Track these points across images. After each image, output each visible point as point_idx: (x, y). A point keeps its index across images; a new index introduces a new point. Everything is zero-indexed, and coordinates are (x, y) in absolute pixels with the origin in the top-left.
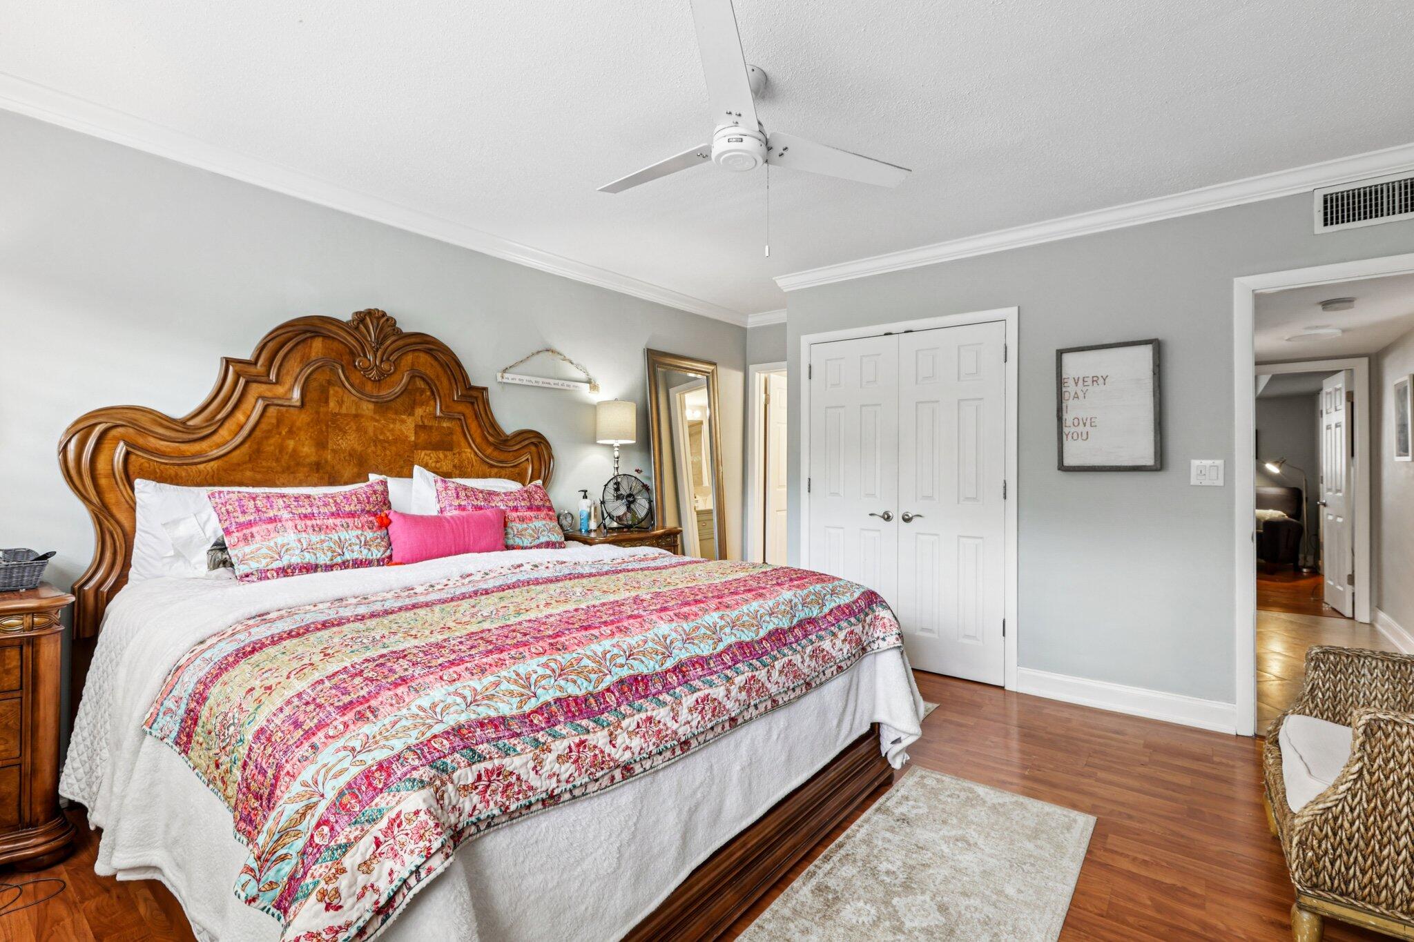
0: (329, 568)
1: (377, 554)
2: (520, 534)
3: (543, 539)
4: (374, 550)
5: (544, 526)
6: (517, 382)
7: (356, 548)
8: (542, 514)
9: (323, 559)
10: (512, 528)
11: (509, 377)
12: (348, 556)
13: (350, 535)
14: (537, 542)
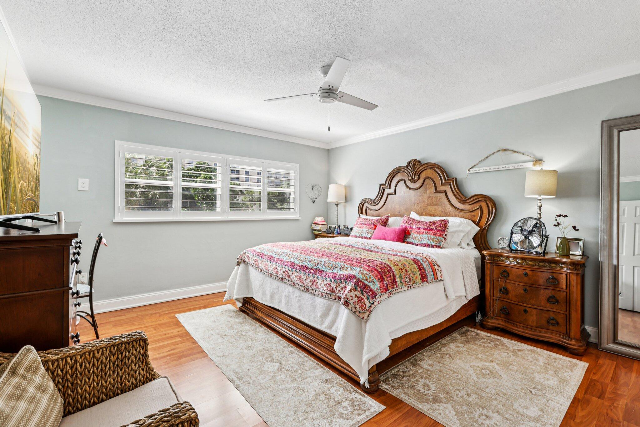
0: (359, 237)
1: (369, 236)
2: (415, 238)
3: (423, 242)
4: (369, 234)
5: (428, 237)
6: (478, 171)
7: (365, 233)
8: (431, 232)
9: (358, 235)
10: (413, 236)
11: (473, 171)
12: (363, 235)
13: (365, 230)
14: (419, 243)
